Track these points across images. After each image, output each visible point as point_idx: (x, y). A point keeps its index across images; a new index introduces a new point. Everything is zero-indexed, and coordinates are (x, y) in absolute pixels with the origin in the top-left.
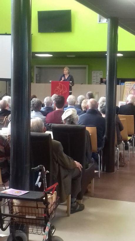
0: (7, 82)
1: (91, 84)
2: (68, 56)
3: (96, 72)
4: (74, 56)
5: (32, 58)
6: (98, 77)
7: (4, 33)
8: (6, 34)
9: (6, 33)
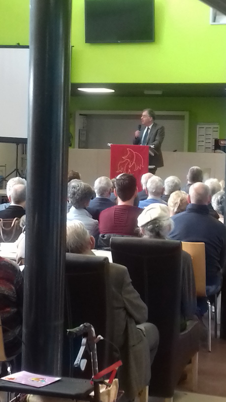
0: (17, 145)
1: (195, 150)
2: (146, 92)
3: (205, 126)
4: (159, 93)
5: (72, 95)
6: (211, 137)
7: (14, 44)
8: (18, 46)
9: (18, 44)
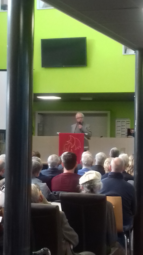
1: (115, 137)
2: (82, 99)
3: (121, 120)
4: (91, 99)
5: (34, 101)
6: (125, 127)
